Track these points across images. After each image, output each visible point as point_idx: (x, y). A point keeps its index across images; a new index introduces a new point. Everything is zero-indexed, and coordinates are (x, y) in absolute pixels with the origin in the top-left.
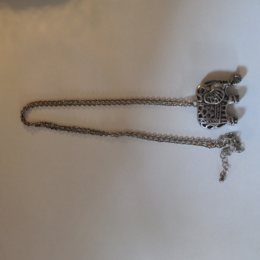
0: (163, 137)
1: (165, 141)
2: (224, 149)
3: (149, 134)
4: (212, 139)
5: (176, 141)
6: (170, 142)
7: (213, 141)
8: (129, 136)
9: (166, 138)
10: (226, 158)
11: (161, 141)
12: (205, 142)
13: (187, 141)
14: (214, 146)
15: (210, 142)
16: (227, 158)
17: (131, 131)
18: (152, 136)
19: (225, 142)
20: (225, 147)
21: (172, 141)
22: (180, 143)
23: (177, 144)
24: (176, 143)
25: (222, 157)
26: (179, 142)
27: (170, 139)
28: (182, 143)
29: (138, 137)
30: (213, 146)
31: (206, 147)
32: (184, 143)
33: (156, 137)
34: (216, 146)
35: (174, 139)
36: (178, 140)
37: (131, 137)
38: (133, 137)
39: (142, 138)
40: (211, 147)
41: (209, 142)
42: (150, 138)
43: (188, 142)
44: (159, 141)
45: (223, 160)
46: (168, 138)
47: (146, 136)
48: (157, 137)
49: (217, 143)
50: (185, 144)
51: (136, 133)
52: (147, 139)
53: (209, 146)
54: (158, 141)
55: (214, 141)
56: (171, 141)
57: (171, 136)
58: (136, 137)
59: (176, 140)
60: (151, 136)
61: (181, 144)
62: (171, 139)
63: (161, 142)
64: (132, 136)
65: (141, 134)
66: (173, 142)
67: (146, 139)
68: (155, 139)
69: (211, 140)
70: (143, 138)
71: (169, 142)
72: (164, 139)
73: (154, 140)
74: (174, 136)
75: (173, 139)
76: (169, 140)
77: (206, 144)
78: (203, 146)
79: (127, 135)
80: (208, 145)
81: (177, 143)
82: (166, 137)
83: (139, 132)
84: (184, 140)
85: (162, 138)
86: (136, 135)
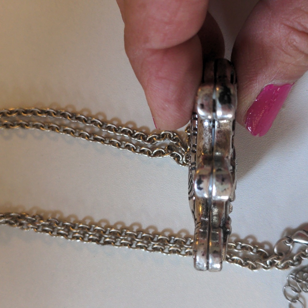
0: (113, 230)
1: (118, 244)
2: (297, 272)
3: (72, 220)
4: (260, 240)
5: (183, 246)
6: (134, 246)
7: (262, 246)
8: (11, 224)
9: (122, 232)
10: (301, 299)
11: (108, 243)
12: (239, 247)
13: (185, 243)
14: (268, 262)
15: (255, 251)
16: (304, 299)
17: (20, 210)
18: (79, 228)
19: (298, 252)
20: (298, 267)
21: (139, 244)
22: (162, 251)
23: (156, 253)
24: (150, 248)
25: (290, 296)
26: (159, 247)
27: (134, 237)
28: (170, 252)
29: (40, 230)
30: (266, 264)
31: (241, 264)
32: (176, 249)
33: (92, 230)
34: (272, 264)
35: (146, 238)
36: (158, 240)
37: (17, 228)
38: (23, 229)
39: (52, 232)
40: (256, 264)
41: (252, 250)
42: (75, 233)
43: (187, 248)
44: (102, 242)
45: (293, 304)
46: (126, 234)
47: (63, 225)
48: (95, 230)
49: (276, 254)
50: (179, 253)
51: (34, 217)
52: (66, 236)
53: (250, 262)
54: (98, 241)
55: (267, 247)
56: (138, 242)
57: (135, 228)
58: (32, 228)
59: (152, 239)
60: (76, 228)
61: (167, 253)
62: (136, 237)
63: (107, 246)
64: (21, 224)
65: (48, 221)
66: (141, 247)
67: (62, 234)
68: (90, 235)
69: (258, 244)
70: (69, 234)
71: (130, 246)
72: (116, 235)
73: (86, 239)
74: (144, 227)
75: (142, 238)
76: (115, 239)
77: (241, 254)
78: (233, 261)
79: (6, 222)
80: (248, 259)
81: (155, 249)
82: (122, 229)
83: (42, 214)
84: (176, 242)
85: (110, 233)
86: (33, 222)
